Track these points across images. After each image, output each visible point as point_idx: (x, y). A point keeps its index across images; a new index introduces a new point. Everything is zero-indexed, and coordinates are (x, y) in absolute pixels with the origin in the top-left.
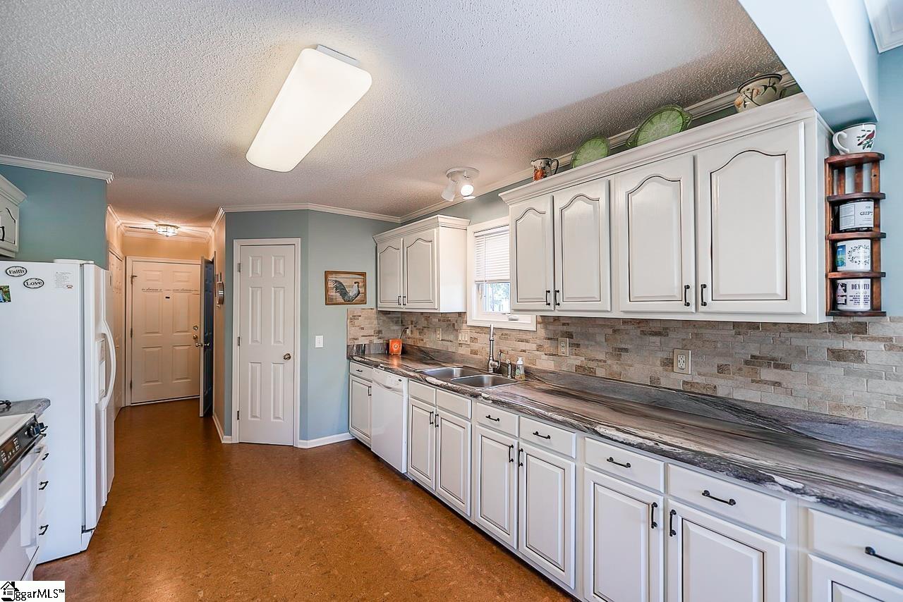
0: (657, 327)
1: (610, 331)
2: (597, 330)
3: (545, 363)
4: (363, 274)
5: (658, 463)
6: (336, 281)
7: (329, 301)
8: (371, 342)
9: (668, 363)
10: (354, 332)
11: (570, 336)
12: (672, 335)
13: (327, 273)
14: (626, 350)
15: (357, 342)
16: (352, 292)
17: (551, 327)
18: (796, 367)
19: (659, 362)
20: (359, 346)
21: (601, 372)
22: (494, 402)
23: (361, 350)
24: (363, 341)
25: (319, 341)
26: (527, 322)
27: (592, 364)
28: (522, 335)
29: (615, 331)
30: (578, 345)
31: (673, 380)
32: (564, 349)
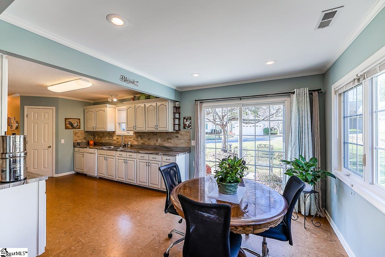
0: (155, 133)
1: (148, 135)
2: (146, 135)
3: (135, 143)
4: (79, 119)
5: (147, 155)
6: (69, 121)
7: (66, 128)
8: (82, 141)
9: (157, 140)
10: (76, 138)
11: (140, 136)
12: (158, 135)
13: (66, 119)
14: (151, 138)
15: (77, 142)
16: (75, 125)
17: (136, 134)
18: (172, 139)
19: (156, 140)
20: (78, 143)
21: (146, 144)
22: (121, 151)
23: (79, 144)
24: (79, 141)
25: (63, 141)
26: (131, 133)
27: (145, 142)
28: (130, 137)
29: (149, 135)
30: (142, 138)
31: (158, 144)
32: (139, 139)
